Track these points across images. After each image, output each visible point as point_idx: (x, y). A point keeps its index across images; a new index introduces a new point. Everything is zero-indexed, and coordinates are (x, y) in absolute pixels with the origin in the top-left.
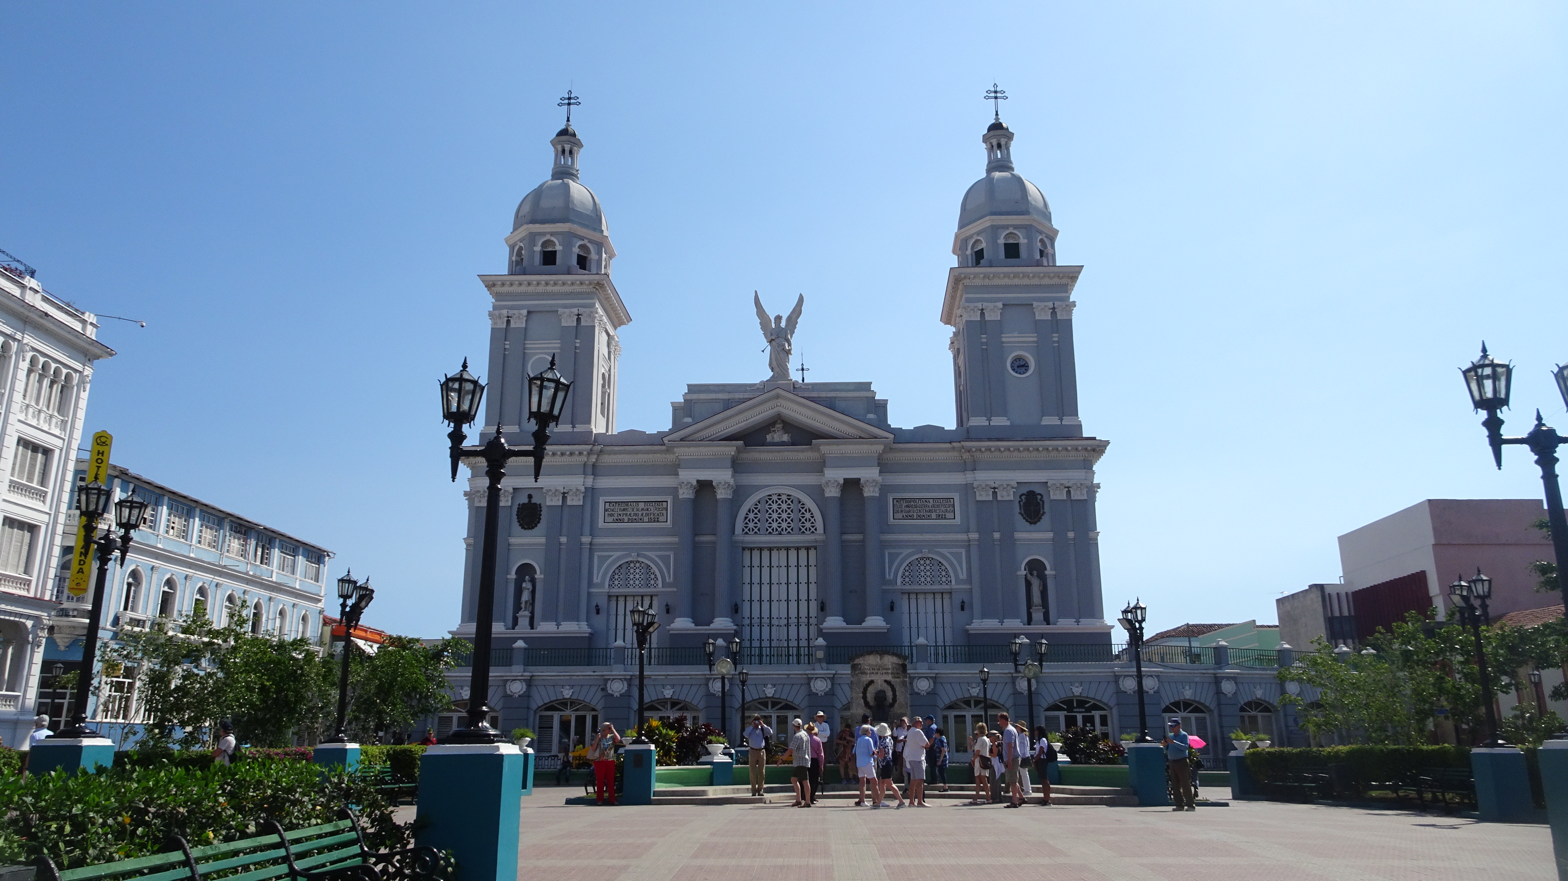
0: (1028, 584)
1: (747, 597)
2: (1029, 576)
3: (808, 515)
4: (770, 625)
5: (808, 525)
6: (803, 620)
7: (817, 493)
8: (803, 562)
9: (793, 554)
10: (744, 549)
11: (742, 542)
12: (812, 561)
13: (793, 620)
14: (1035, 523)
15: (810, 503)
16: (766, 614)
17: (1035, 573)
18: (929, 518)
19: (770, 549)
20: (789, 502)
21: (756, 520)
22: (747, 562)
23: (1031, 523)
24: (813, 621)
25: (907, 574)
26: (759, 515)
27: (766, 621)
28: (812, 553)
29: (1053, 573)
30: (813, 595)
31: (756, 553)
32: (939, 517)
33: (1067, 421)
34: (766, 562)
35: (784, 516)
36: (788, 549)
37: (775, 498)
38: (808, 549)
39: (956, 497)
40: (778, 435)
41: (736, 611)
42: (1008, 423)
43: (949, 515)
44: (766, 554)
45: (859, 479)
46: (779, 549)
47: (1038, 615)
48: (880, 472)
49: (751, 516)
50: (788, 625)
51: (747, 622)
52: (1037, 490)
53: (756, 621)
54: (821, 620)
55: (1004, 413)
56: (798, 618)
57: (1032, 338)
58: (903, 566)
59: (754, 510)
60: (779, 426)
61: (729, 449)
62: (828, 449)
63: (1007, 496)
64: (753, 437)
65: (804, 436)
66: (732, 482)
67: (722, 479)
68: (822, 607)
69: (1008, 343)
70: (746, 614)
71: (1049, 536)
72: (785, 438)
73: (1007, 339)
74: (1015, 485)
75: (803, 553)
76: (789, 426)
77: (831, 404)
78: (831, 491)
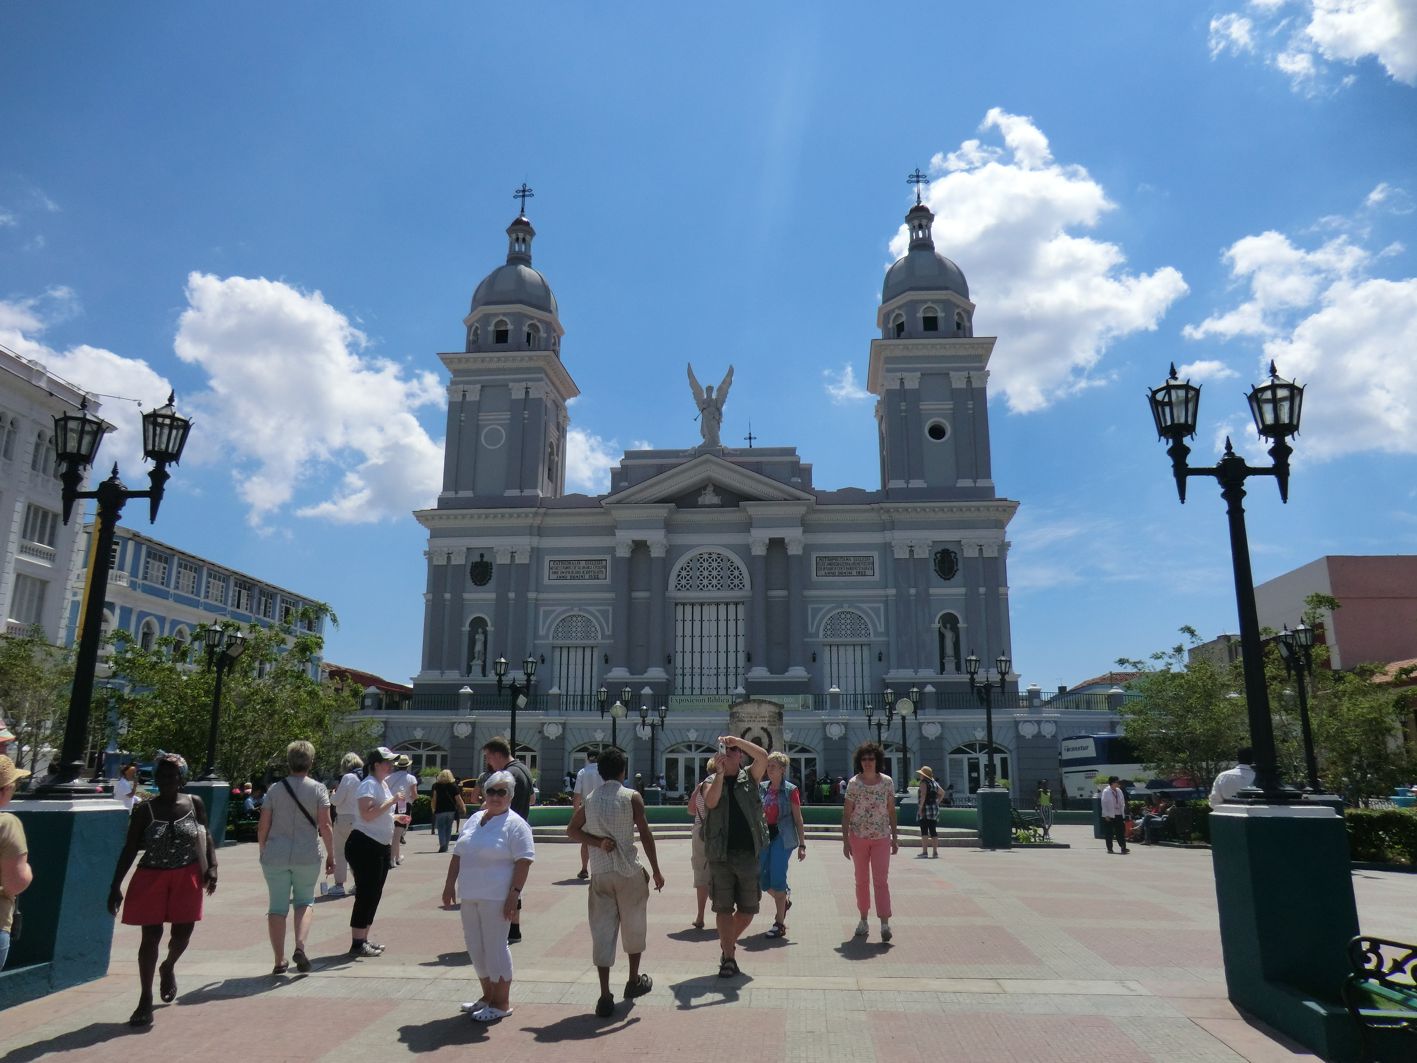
0: (942, 637)
1: (679, 648)
2: (943, 629)
3: (736, 573)
4: (701, 675)
5: (736, 582)
6: (732, 670)
7: (745, 551)
8: (732, 616)
9: (722, 608)
10: (676, 604)
11: (675, 599)
12: (741, 616)
13: (722, 670)
14: (949, 579)
15: (738, 561)
16: (697, 664)
17: (948, 626)
18: (850, 574)
19: (702, 605)
20: (719, 560)
21: (688, 578)
22: (680, 616)
23: (945, 579)
24: (740, 671)
25: (829, 627)
26: (691, 573)
27: (697, 671)
28: (740, 607)
29: (965, 625)
30: (741, 648)
31: (688, 609)
32: (859, 574)
33: (981, 483)
34: (697, 617)
35: (714, 573)
36: (718, 604)
37: (706, 556)
38: (736, 604)
39: (876, 554)
40: (708, 497)
41: (670, 662)
42: (925, 485)
43: (870, 572)
44: (697, 609)
45: (783, 539)
46: (709, 604)
47: (950, 665)
48: (804, 532)
49: (684, 573)
50: (717, 675)
51: (679, 671)
52: (951, 548)
53: (688, 671)
54: (748, 669)
55: (921, 476)
56: (727, 668)
57: (948, 405)
58: (825, 620)
59: (688, 567)
60: (710, 489)
61: (662, 511)
62: (754, 510)
63: (923, 553)
64: (685, 500)
65: (733, 498)
66: (665, 542)
67: (656, 539)
68: (749, 658)
69: (926, 410)
70: (679, 664)
71: (962, 590)
72: (716, 500)
73: (925, 406)
74: (931, 544)
75: (732, 608)
76: (719, 489)
77: (758, 468)
78: (759, 550)
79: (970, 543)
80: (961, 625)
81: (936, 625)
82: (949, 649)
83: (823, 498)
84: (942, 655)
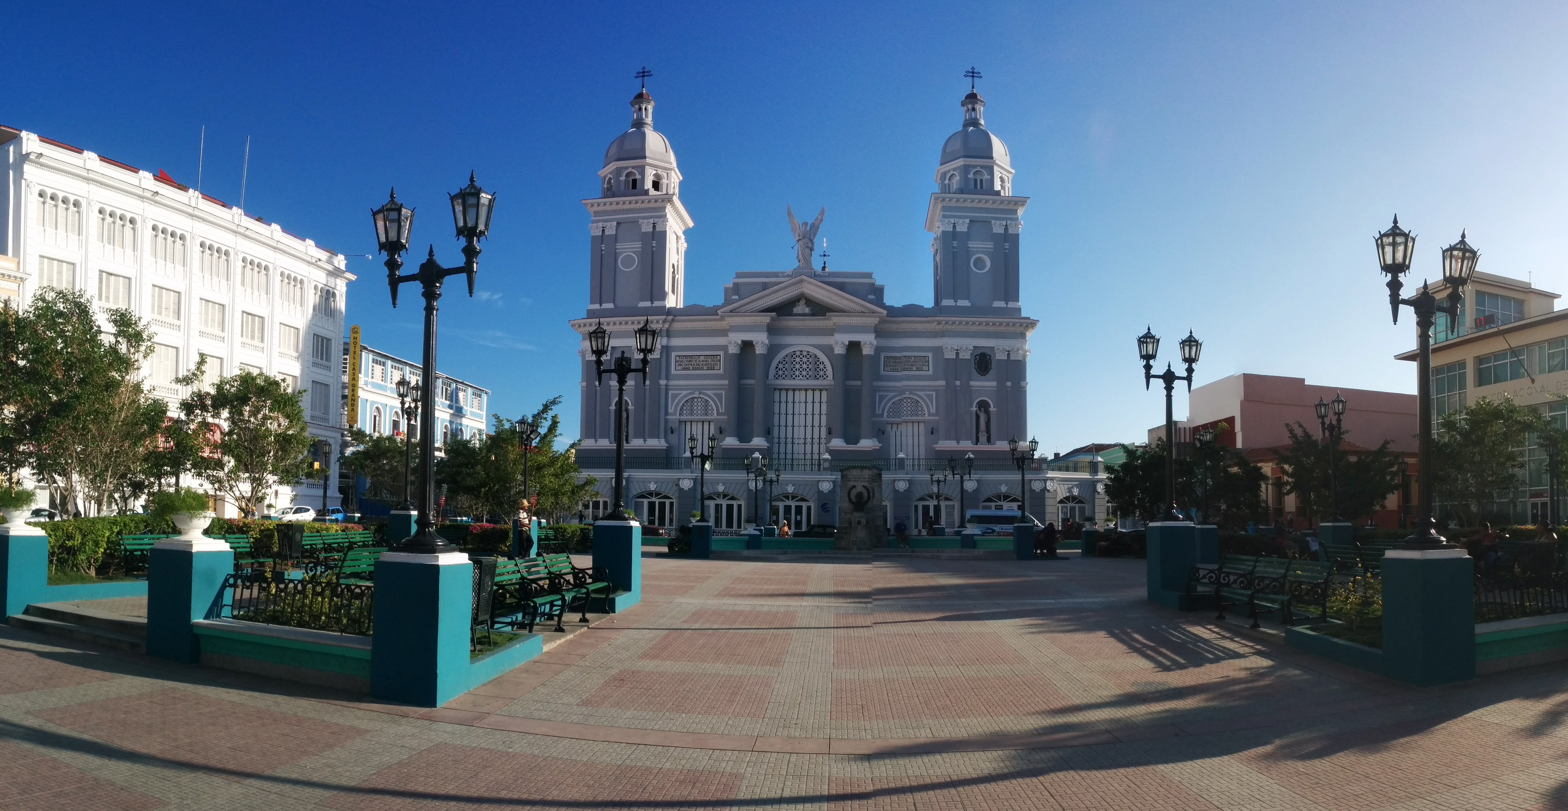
0: (978, 417)
1: (776, 422)
2: (978, 411)
3: (821, 366)
4: (793, 443)
5: (821, 373)
6: (816, 441)
7: (828, 350)
8: (817, 399)
9: (810, 393)
10: (775, 389)
11: (774, 385)
12: (824, 399)
13: (809, 440)
14: (985, 375)
15: (823, 357)
16: (789, 435)
17: (983, 409)
18: (911, 370)
19: (794, 390)
20: (808, 356)
21: (784, 369)
22: (777, 399)
23: (982, 375)
24: (823, 441)
25: (891, 410)
26: (786, 366)
27: (789, 440)
28: (824, 393)
29: (995, 409)
30: (824, 423)
31: (784, 393)
32: (918, 369)
33: (1011, 305)
34: (790, 399)
35: (805, 366)
36: (806, 390)
37: (798, 353)
38: (821, 390)
39: (930, 355)
40: (801, 308)
41: (769, 433)
42: (969, 305)
43: (925, 368)
44: (790, 393)
45: (860, 342)
46: (800, 390)
47: (983, 438)
48: (876, 337)
49: (781, 366)
50: (805, 444)
51: (776, 440)
52: (988, 352)
53: (782, 440)
54: (828, 441)
55: (967, 298)
56: (812, 438)
57: (990, 245)
58: (889, 405)
59: (783, 361)
60: (803, 302)
61: (766, 319)
62: (836, 320)
63: (966, 355)
64: (783, 309)
65: (819, 309)
66: (767, 342)
67: (760, 340)
68: (830, 432)
69: (973, 248)
70: (776, 435)
71: (994, 384)
72: (807, 310)
73: (972, 245)
74: (972, 348)
75: (817, 393)
76: (809, 302)
77: (841, 287)
78: (839, 350)
79: (999, 347)
80: (992, 409)
81: (974, 409)
82: (983, 426)
83: (893, 312)
84: (977, 432)
